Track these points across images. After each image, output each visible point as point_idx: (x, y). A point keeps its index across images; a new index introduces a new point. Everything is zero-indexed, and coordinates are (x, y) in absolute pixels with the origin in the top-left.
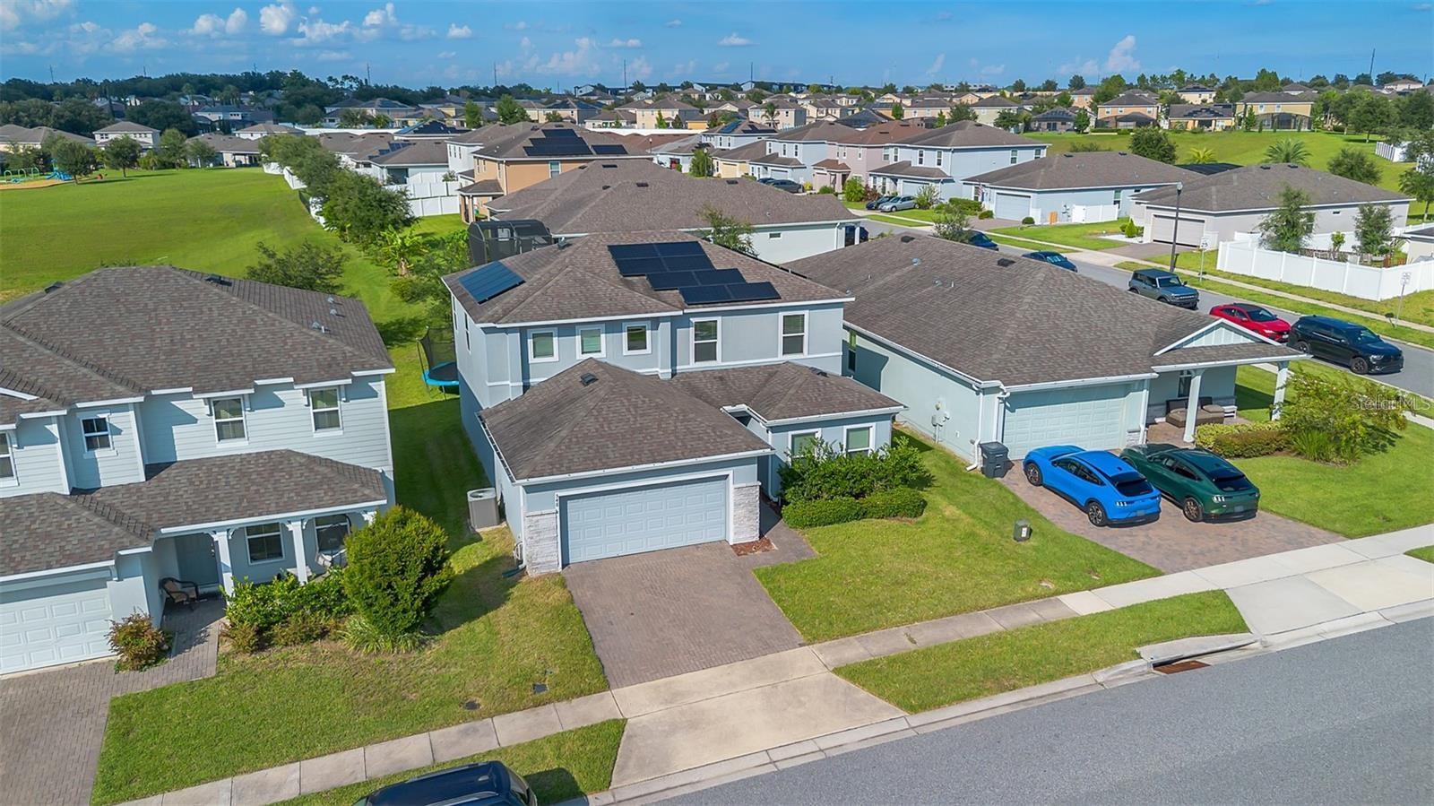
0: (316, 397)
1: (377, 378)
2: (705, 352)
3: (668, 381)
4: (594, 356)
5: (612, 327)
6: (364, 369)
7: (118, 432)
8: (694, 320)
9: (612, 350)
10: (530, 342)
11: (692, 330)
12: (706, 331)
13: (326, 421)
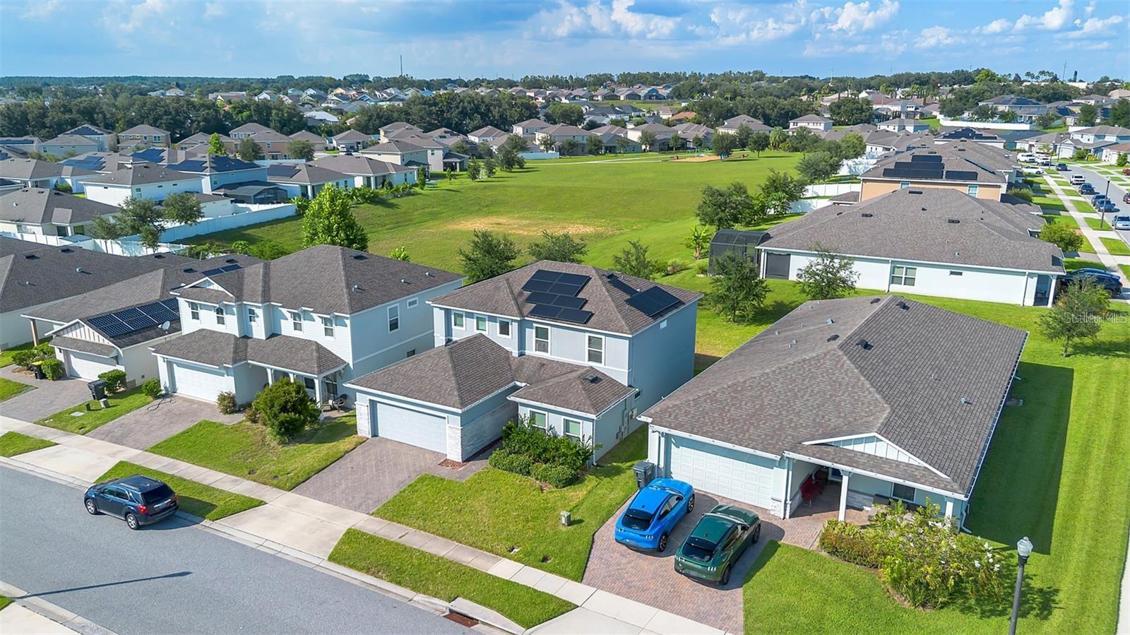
0: (326, 321)
1: (347, 318)
2: (542, 347)
3: (515, 358)
4: (483, 332)
5: (492, 319)
6: (340, 312)
7: (258, 317)
8: (535, 325)
9: (491, 331)
10: (453, 316)
11: (534, 331)
12: (542, 334)
13: (329, 332)
